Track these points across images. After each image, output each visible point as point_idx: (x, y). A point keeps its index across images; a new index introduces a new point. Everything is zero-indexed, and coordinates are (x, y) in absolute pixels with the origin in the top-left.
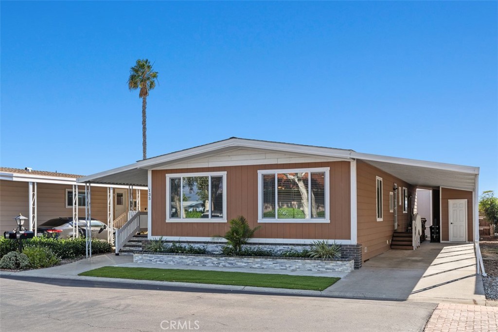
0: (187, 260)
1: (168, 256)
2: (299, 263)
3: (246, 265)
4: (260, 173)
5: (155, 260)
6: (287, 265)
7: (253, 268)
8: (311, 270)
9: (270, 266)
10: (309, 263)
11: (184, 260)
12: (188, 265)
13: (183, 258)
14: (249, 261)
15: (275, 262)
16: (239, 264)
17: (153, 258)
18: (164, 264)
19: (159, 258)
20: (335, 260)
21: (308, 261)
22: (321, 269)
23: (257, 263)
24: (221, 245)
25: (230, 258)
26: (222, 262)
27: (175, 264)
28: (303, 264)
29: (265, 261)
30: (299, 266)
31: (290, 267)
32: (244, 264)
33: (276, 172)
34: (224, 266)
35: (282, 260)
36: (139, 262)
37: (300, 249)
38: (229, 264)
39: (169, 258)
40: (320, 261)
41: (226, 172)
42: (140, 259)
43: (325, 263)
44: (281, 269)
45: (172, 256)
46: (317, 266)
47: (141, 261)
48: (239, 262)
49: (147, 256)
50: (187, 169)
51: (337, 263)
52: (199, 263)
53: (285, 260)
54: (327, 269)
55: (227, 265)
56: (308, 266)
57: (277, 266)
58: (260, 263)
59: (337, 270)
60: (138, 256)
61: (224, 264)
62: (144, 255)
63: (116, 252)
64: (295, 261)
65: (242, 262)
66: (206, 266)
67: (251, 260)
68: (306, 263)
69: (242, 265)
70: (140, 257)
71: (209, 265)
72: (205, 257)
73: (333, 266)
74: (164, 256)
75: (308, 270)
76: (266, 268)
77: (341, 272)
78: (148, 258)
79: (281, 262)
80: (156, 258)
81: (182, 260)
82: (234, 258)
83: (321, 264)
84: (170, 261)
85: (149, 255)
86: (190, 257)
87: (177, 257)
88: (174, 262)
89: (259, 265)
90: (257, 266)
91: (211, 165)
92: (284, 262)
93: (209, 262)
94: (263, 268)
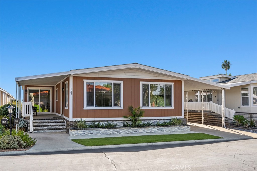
0: (109, 132)
1: (96, 130)
2: (170, 128)
3: (144, 131)
4: (142, 83)
5: (87, 133)
6: (164, 130)
7: (148, 133)
8: (175, 131)
9: (156, 131)
10: (174, 128)
11: (107, 132)
12: (110, 134)
13: (106, 131)
14: (145, 129)
15: (158, 129)
16: (140, 131)
17: (86, 132)
18: (94, 135)
19: (90, 131)
20: (185, 126)
21: (173, 127)
22: (179, 130)
23: (149, 130)
24: (120, 122)
25: (135, 128)
26: (130, 131)
27: (101, 135)
28: (171, 129)
29: (154, 129)
30: (169, 130)
31: (165, 130)
32: (143, 131)
33: (150, 83)
34: (132, 133)
35: (162, 128)
36: (75, 135)
37: (161, 122)
38: (135, 132)
39: (97, 131)
40: (178, 127)
41: (123, 81)
42: (76, 134)
43: (181, 127)
44: (161, 132)
45: (99, 130)
46: (177, 129)
47: (77, 135)
48: (140, 130)
49: (81, 131)
50: (98, 77)
51: (185, 127)
52: (117, 132)
53: (163, 127)
54: (181, 130)
55: (134, 132)
56: (173, 129)
57: (159, 131)
58: (151, 130)
59: (185, 130)
60: (74, 132)
61: (131, 132)
62: (79, 130)
63: (31, 131)
64: (168, 128)
65: (142, 130)
66: (121, 134)
67: (146, 128)
68: (173, 128)
69: (142, 132)
70: (76, 132)
71: (123, 133)
72: (121, 129)
73: (184, 128)
74: (93, 130)
75: (174, 131)
76: (154, 132)
77: (187, 131)
78: (82, 132)
79: (162, 129)
80: (88, 132)
81: (106, 132)
82: (137, 128)
83: (179, 128)
84: (98, 133)
85: (82, 130)
86: (111, 129)
87: (103, 130)
88: (101, 133)
89: (151, 131)
90: (149, 131)
91: (114, 76)
92: (163, 128)
93: (123, 132)
94: (153, 132)
